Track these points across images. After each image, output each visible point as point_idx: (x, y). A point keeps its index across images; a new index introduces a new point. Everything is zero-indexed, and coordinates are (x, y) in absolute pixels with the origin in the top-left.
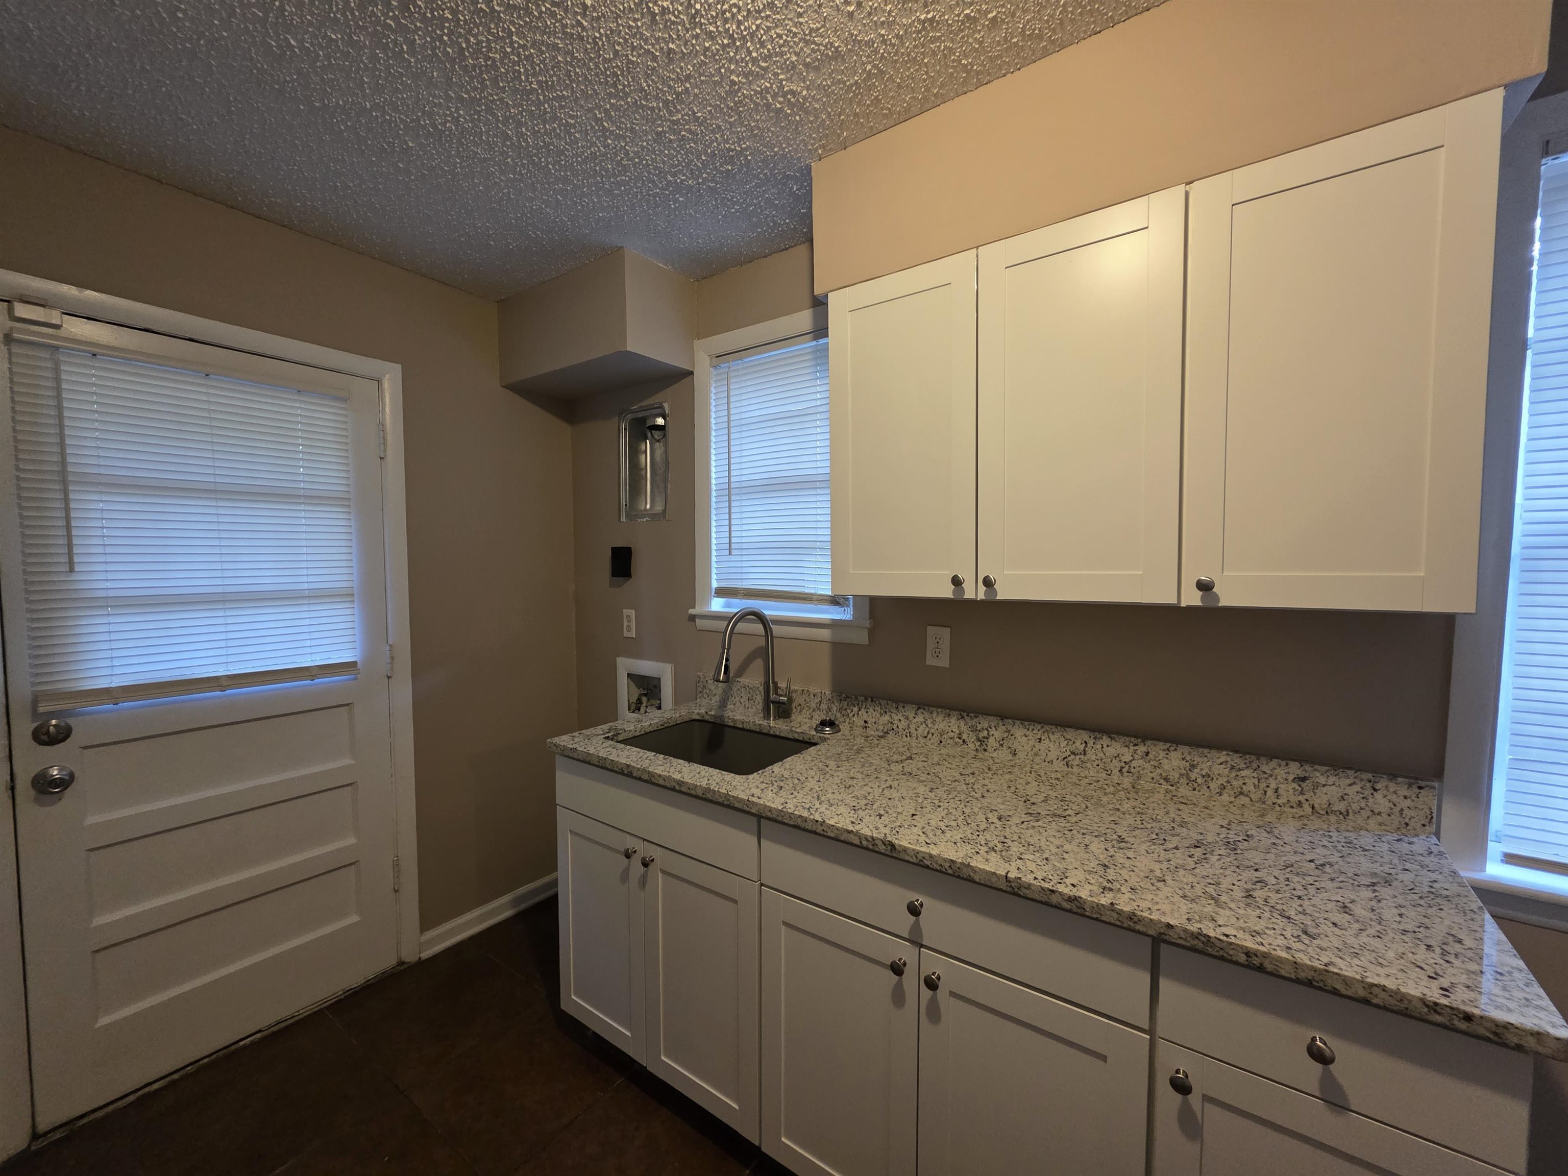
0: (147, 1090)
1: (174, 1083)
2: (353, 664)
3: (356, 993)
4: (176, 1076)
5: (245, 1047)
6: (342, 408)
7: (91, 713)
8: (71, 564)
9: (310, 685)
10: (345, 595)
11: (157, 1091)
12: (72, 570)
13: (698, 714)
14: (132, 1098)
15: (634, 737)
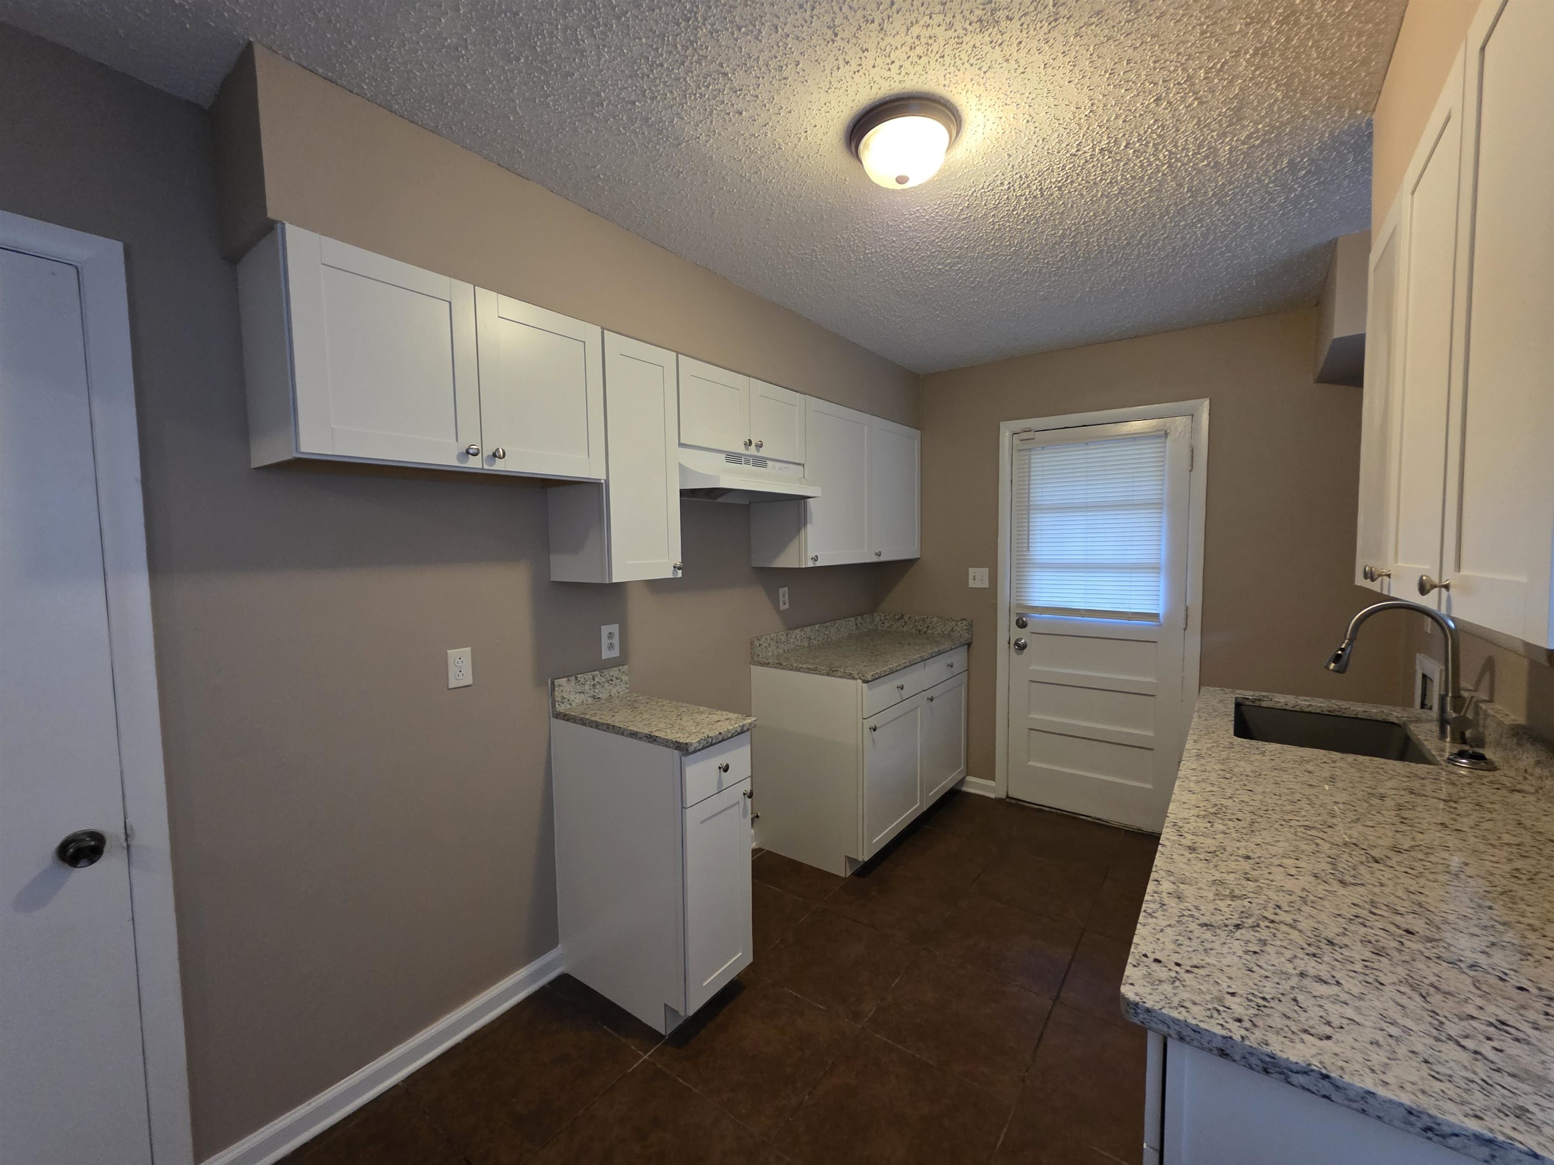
0: (1042, 808)
1: (1052, 812)
2: (1157, 615)
3: (1142, 834)
4: (1054, 811)
5: (1082, 820)
6: (1160, 443)
7: (1034, 617)
8: (1028, 547)
9: (1127, 623)
10: (1154, 568)
11: (1046, 811)
12: (1028, 550)
13: (1397, 717)
14: (1037, 807)
15: (1284, 710)
